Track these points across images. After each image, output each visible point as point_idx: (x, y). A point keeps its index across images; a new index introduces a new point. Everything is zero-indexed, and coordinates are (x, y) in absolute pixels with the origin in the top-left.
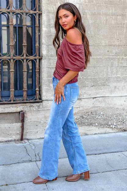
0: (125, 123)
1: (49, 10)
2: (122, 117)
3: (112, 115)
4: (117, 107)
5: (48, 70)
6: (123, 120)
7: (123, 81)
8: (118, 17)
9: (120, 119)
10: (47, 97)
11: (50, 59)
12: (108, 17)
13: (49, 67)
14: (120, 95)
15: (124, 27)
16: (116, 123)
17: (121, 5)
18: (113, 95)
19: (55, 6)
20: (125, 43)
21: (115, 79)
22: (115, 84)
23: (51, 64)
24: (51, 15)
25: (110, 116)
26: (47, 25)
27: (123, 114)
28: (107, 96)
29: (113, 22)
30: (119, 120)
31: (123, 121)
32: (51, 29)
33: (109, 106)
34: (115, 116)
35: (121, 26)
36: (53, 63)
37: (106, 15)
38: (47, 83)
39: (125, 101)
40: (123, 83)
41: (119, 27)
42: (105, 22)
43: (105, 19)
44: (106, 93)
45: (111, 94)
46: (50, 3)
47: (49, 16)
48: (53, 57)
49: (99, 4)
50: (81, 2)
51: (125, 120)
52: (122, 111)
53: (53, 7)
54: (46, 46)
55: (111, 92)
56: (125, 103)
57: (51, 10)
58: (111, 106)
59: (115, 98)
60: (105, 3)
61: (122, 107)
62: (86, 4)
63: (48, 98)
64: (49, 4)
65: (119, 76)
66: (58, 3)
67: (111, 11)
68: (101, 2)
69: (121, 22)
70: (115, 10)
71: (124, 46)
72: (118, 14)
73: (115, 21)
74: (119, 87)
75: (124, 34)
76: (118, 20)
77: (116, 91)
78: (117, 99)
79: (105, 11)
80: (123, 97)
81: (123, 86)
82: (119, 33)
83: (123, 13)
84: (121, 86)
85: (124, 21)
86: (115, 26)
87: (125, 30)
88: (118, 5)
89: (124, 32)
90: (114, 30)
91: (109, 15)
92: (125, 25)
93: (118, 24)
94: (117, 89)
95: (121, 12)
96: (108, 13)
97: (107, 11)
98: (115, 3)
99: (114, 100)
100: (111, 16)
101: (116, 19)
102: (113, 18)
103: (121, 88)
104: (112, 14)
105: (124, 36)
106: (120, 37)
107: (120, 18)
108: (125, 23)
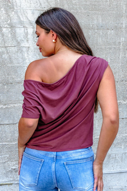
8: (109, 32)
14: (119, 170)
15: (120, 49)
17: (113, 11)
20: (122, 76)
29: (100, 40)
35: (115, 48)
37: (88, 28)
40: (123, 147)
41: (110, 49)
50: (43, 6)
59: (109, 176)
60: (84, 8)
66: (2, 9)
67: (95, 22)
68: (78, 6)
69: (114, 40)
70: (102, 20)
71: (121, 81)
72: (109, 27)
73: (103, 39)
74: (116, 155)
75: (120, 61)
76: (109, 37)
77: (110, 163)
78: (113, 178)
79: (85, 22)
80: (124, 174)
81: (124, 154)
82: (112, 60)
83: (116, 25)
84: (119, 154)
85: (119, 38)
86: (103, 47)
87: (122, 54)
88: (108, 10)
89: (120, 57)
90: (103, 54)
91: (92, 29)
92: (121, 45)
93: (109, 44)
94: (113, 159)
95: (113, 23)
96: (91, 26)
97: (88, 22)
98: (103, 8)
99: (108, 180)
100: (96, 30)
101: (105, 35)
102: (99, 34)
103: (119, 157)
104: (98, 26)
105: (120, 65)
106: (113, 67)
107: (112, 33)
108: (121, 41)
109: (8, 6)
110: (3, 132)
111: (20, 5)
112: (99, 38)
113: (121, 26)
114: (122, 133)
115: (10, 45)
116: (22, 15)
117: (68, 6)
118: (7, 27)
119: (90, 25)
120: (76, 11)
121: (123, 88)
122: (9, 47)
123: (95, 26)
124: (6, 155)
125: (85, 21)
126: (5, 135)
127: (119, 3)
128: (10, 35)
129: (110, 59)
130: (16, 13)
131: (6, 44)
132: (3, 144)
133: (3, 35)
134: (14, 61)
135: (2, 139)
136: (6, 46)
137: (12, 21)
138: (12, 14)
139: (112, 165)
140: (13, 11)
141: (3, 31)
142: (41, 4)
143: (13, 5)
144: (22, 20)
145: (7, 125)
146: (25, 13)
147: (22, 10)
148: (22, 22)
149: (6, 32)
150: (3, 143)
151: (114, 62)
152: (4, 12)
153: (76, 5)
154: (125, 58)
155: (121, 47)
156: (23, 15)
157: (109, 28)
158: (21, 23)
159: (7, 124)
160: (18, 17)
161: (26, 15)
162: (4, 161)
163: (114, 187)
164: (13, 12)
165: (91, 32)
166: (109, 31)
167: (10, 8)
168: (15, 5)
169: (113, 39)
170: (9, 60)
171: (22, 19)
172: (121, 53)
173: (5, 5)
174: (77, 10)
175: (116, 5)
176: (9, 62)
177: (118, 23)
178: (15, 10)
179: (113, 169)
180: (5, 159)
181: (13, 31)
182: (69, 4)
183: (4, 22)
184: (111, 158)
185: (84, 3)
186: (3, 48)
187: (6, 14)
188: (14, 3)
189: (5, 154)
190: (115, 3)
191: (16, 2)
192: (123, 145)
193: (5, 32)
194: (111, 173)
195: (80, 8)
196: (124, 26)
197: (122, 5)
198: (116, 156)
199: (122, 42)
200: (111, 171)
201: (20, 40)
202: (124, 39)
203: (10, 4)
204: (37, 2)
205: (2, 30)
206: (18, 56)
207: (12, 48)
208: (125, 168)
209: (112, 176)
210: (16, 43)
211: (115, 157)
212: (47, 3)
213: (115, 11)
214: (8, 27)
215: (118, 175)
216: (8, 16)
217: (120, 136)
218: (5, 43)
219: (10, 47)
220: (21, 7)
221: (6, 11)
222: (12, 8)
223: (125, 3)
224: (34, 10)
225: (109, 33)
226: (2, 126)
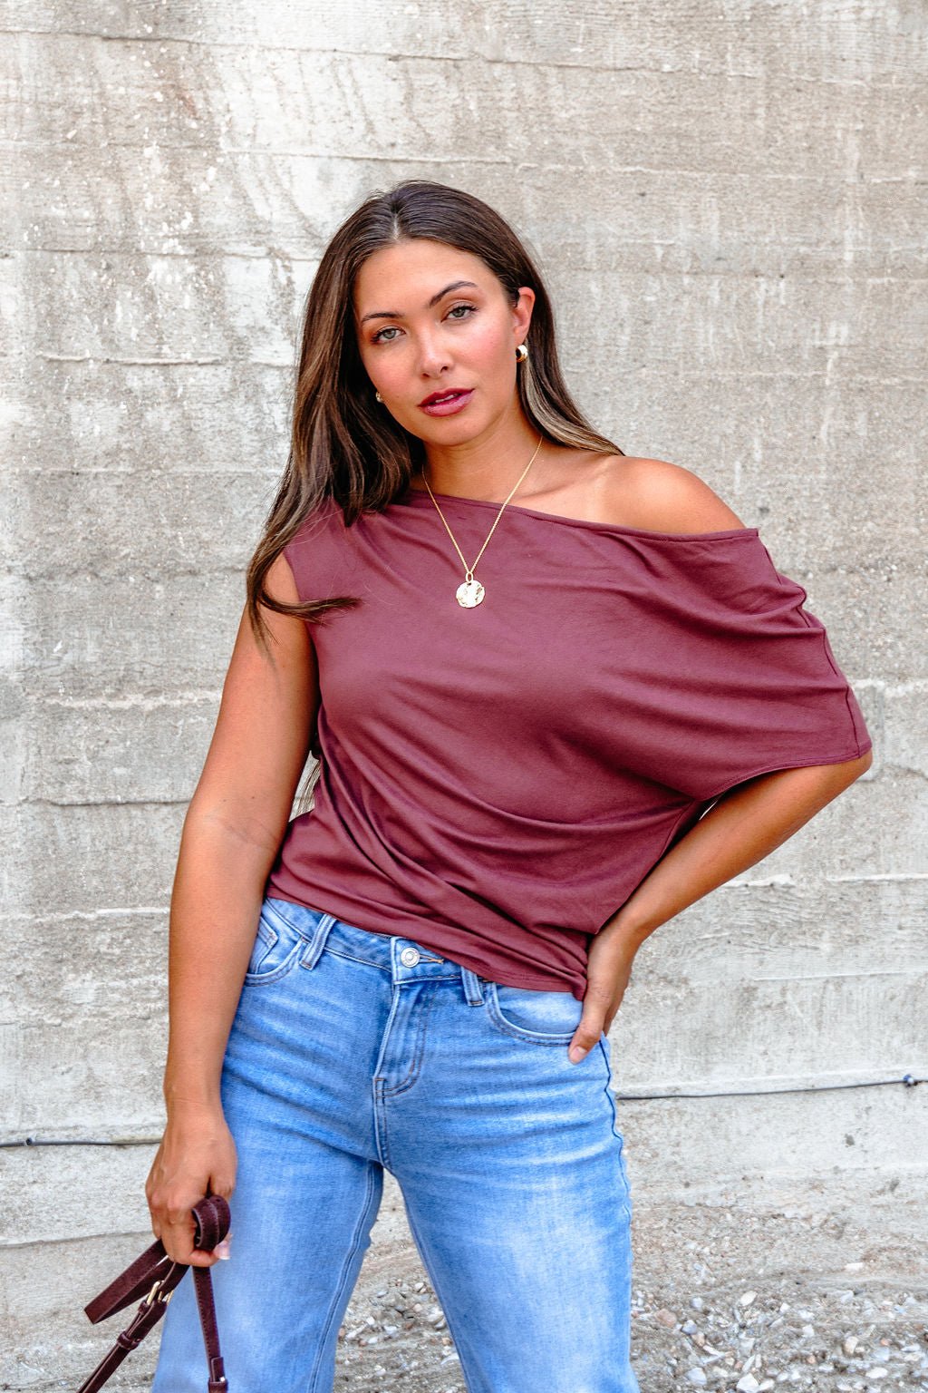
0: (861, 1372)
1: (55, 219)
2: (820, 1306)
3: (721, 1292)
4: (763, 1200)
5: (41, 829)
6: (839, 1343)
7: (828, 930)
8: (762, 289)
9: (808, 1331)
10: (26, 1111)
11: (60, 715)
12: (653, 291)
13: (50, 792)
14: (800, 1075)
15: (821, 389)
16: (762, 1374)
17: (787, 169)
18: (723, 1078)
19: (109, 189)
20: (831, 541)
21: (746, 916)
22: (738, 965)
23: (77, 770)
24: (73, 276)
25: (698, 1302)
26: (36, 374)
27: (840, 1279)
28: (661, 1087)
29: (707, 336)
30: (797, 1344)
31: (836, 1355)
32: (76, 408)
33: (681, 1193)
34: (747, 1299)
35: (792, 381)
36: (94, 757)
37: (640, 265)
38: (29, 967)
39: (850, 1141)
40: (826, 947)
41: (767, 384)
42: (624, 339)
43: (625, 303)
44: (652, 1057)
45: (706, 1069)
46: (67, 155)
47: (48, 282)
48: (95, 694)
49: (560, 160)
50: (383, 139)
51: (852, 1344)
52: (827, 1246)
53: (92, 197)
54: (22, 587)
55: (705, 1045)
56: (849, 1160)
57: (76, 223)
58: (711, 1192)
59: (743, 1107)
60: (618, 153)
61: (819, 1207)
62: (430, 158)
63: (42, 1119)
64: (50, 161)
65: (782, 879)
66: (148, 152)
67: (683, 233)
68: (586, 141)
69: (790, 334)
70: (722, 219)
71: (827, 572)
72: (762, 260)
73: (727, 330)
74: (783, 992)
75: (822, 456)
76: (760, 319)
77: (750, 1036)
78: (768, 1121)
79: (626, 232)
80: (830, 1099)
81: (831, 987)
82: (774, 447)
83: (803, 249)
84: (803, 984)
85: (817, 326)
86: (726, 376)
87: (834, 415)
88: (760, 167)
89: (823, 435)
90: (725, 412)
91: (664, 268)
92: (830, 366)
93: (760, 356)
94: (769, 1014)
95: (785, 239)
96: (659, 252)
97: (643, 232)
98: (730, 151)
99: (739, 1133)
100: (687, 280)
101: (738, 305)
102: (704, 299)
103: (801, 1004)
104: (695, 258)
105: (823, 477)
106: (781, 489)
107: (777, 295)
108: (832, 342)
109: (183, 133)
110: (140, 847)
111: (250, 131)
112: (701, 324)
113: (834, 257)
114: (823, 866)
115: (188, 357)
116: (261, 184)
117: (530, 137)
118: (174, 256)
119: (649, 246)
120: (572, 168)
121: (835, 608)
122: (182, 369)
123: (683, 253)
124: (152, 978)
125: (623, 226)
126: (148, 865)
127: (823, 124)
128: (188, 301)
129: (767, 446)
130: (230, 173)
131: (165, 349)
132: (135, 915)
133: (152, 298)
134: (209, 443)
135: (136, 888)
136: (166, 361)
137: (203, 220)
138: (206, 181)
139: (762, 1048)
140: (210, 162)
141: (151, 276)
142: (370, 127)
143: (212, 130)
144: (259, 213)
145: (165, 810)
146: (279, 171)
147: (260, 158)
148: (261, 227)
149: (169, 279)
150: (141, 910)
151: (784, 460)
152: (158, 167)
153: (575, 133)
154: (848, 442)
155: (830, 376)
156: (269, 186)
157: (762, 268)
158: (257, 232)
159: (166, 804)
160: (241, 195)
161: (287, 185)
162: (141, 1012)
163: (768, 1174)
164: (212, 171)
165: (656, 286)
166: (763, 287)
167: (194, 147)
168: (224, 129)
169: (781, 328)
170: (180, 441)
171: (261, 210)
172: (830, 410)
173: (169, 127)
174: (579, 160)
175: (807, 135)
176: (183, 451)
177: (814, 240)
178: (220, 160)
179: (769, 1072)
180: (149, 1000)
181: (211, 277)
182: (535, 130)
183: (155, 225)
184: (755, 1004)
185: (623, 123)
186: (148, 373)
187: (170, 178)
188: (217, 120)
189: (148, 971)
190: (799, 126)
191: (229, 111)
192: (826, 936)
193: (163, 279)
194: (754, 1091)
195: (596, 151)
196: (848, 257)
197: (839, 135)
198: (789, 997)
199: (837, 345)
200: (755, 1083)
201: (247, 327)
202: (845, 330)
203: (194, 125)
204: (348, 114)
205: (148, 271)
206: (232, 419)
207: (202, 371)
208: (837, 1067)
209: (757, 1110)
210: (225, 346)
211: (778, 999)
212: (406, 120)
213: (801, 171)
214: (181, 250)
215: (793, 1104)
216: (180, 193)
217: (809, 882)
218: (161, 342)
219: (190, 369)
220: (262, 140)
221: (174, 160)
222: (205, 148)
223: (860, 126)
224: (330, 157)
225: (759, 297)
226: (135, 812)
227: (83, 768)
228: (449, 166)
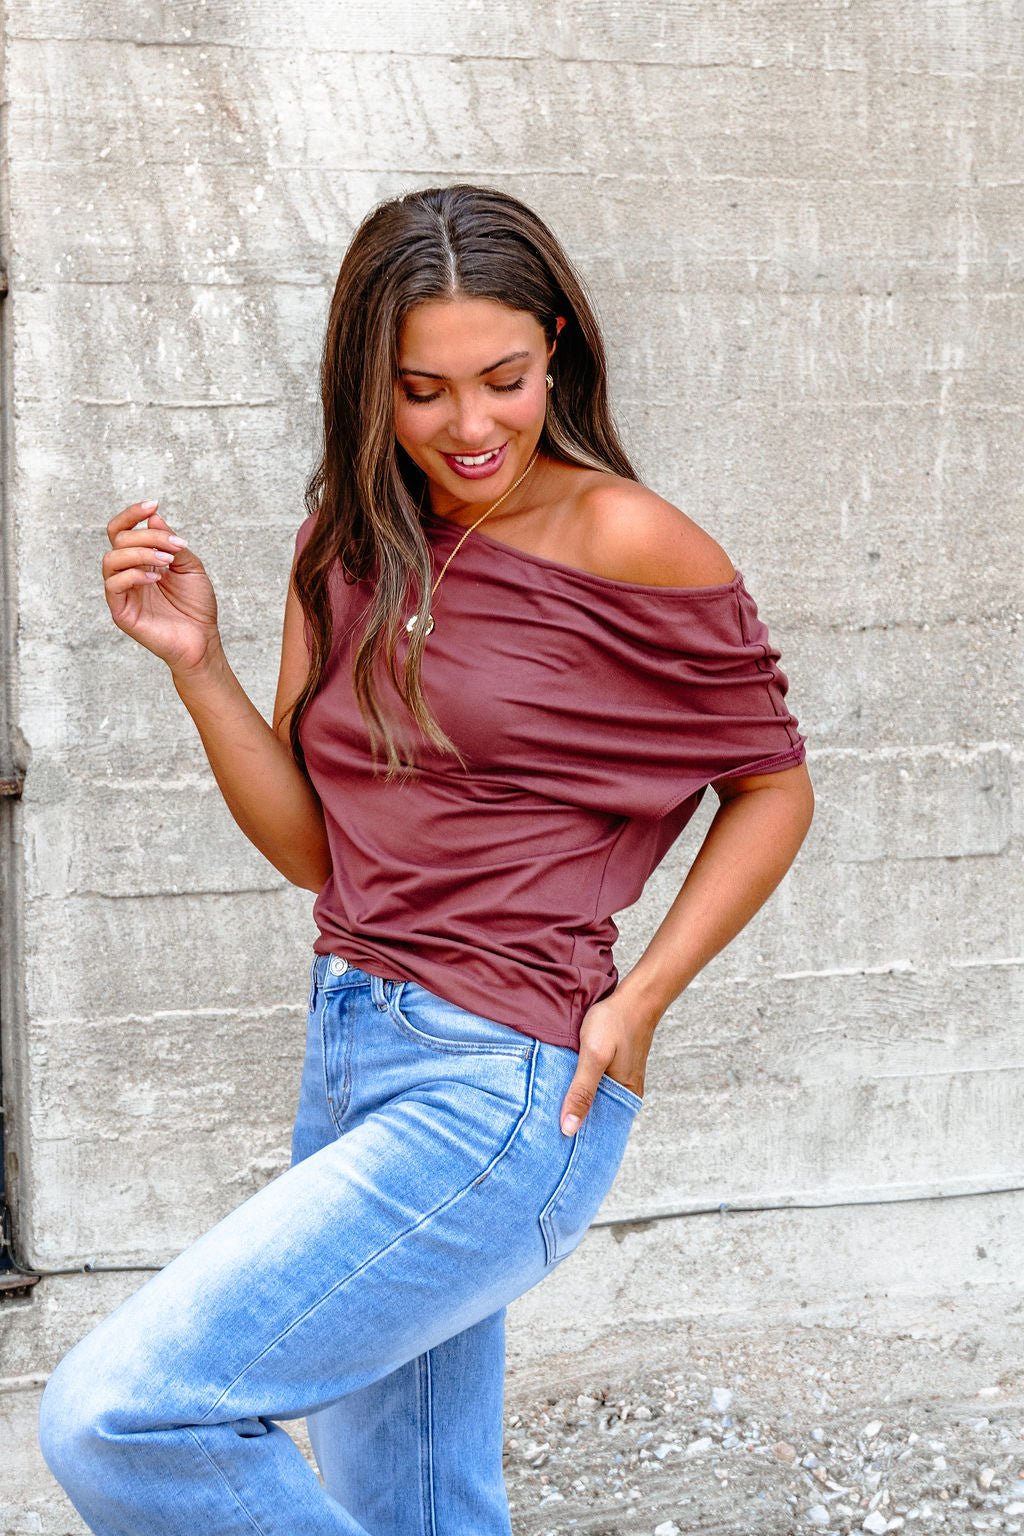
0: (999, 1508)
1: (90, 249)
2: (953, 1436)
3: (842, 1422)
4: (892, 1317)
5: (91, 923)
6: (973, 1476)
7: (953, 1020)
8: (867, 309)
9: (940, 1463)
10: (83, 1234)
11: (109, 798)
12: (748, 314)
13: (100, 884)
14: (924, 1185)
15: (935, 418)
16: (890, 1511)
17: (893, 174)
18: (839, 1188)
19: (148, 211)
20: (949, 588)
21: (863, 1007)
22: (854, 1062)
23: (129, 858)
24: (110, 311)
25: (819, 1434)
26: (73, 421)
27: (973, 1406)
28: (773, 1197)
29: (808, 362)
30: (927, 1478)
31: (971, 1489)
32: (117, 457)
33: (797, 1314)
34: (872, 1429)
35: (903, 411)
36: (146, 844)
37: (732, 286)
38: (81, 1076)
39: (982, 1254)
40: (951, 1039)
41: (874, 415)
42: (717, 368)
43: (717, 327)
44: (763, 1165)
45: (823, 1178)
46: (100, 176)
47: (84, 318)
48: (145, 774)
49: (641, 169)
50: (447, 150)
51: (988, 1476)
52: (959, 1369)
53: (129, 222)
54: (63, 657)
55: (821, 1147)
56: (981, 1274)
57: (111, 251)
58: (831, 1313)
59: (863, 1218)
60: (706, 160)
61: (948, 1327)
62: (499, 170)
63: (101, 1244)
64: (82, 182)
65: (901, 965)
66: (189, 170)
67: (779, 246)
68: (670, 147)
69: (900, 358)
70: (822, 230)
71: (945, 623)
72: (867, 277)
73: (830, 354)
74: (906, 1089)
75: (936, 494)
76: (866, 343)
77: (870, 1140)
78: (892, 1234)
79: (717, 248)
80: (959, 1207)
81: (958, 1084)
82: (884, 485)
83: (912, 263)
84: (927, 1080)
85: (929, 349)
86: (828, 406)
87: (949, 448)
88: (863, 172)
89: (937, 470)
90: (829, 447)
91: (759, 288)
92: (944, 393)
93: (866, 384)
94: (890, 1114)
95: (891, 253)
96: (754, 270)
97: (734, 248)
98: (829, 155)
99: (860, 1246)
100: (784, 301)
101: (841, 327)
102: (803, 322)
103: (925, 1103)
104: (793, 275)
105: (939, 517)
106: (893, 532)
107: (885, 315)
108: (945, 367)
109: (228, 149)
110: (199, 943)
111: (301, 144)
112: (801, 349)
113: (946, 270)
114: (946, 950)
115: (238, 398)
116: (315, 203)
117: (609, 144)
118: (221, 286)
119: (743, 263)
120: (656, 178)
121: (955, 664)
122: (232, 410)
123: (780, 270)
124: (217, 1086)
125: (712, 242)
126: (208, 962)
127: (931, 122)
128: (237, 336)
129: (875, 484)
130: (279, 191)
131: (214, 390)
132: (196, 1017)
133: (198, 333)
134: (264, 494)
135: (196, 988)
136: (215, 403)
137: (251, 245)
138: (254, 202)
139: (883, 1153)
140: (257, 180)
141: (195, 309)
142: (432, 137)
143: (259, 144)
144: (313, 236)
145: (225, 901)
146: (334, 189)
147: (312, 175)
148: (314, 251)
149: (215, 312)
150: (202, 1012)
151: (895, 500)
152: (202, 187)
153: (658, 138)
154: (966, 477)
155: (944, 404)
156: (323, 205)
157: (867, 286)
158: (311, 257)
159: (226, 894)
160: (292, 216)
161: (342, 204)
162: (205, 1124)
163: (893, 1291)
164: (260, 191)
165: (751, 308)
166: (869, 306)
167: (240, 164)
168: (272, 143)
169: (890, 352)
170: (232, 491)
171: (315, 233)
172: (945, 442)
173: (212, 142)
174: (664, 169)
175: (915, 135)
176: (235, 503)
177: (923, 253)
178: (268, 178)
179: (891, 1179)
180: (213, 1110)
181: (261, 308)
182: (614, 136)
183: (199, 253)
184: (875, 1104)
185: (711, 126)
186: (195, 416)
187: (213, 199)
188: (264, 133)
189: (213, 1079)
190: (905, 125)
191: (277, 122)
192: (952, 1027)
193: (210, 312)
194: (875, 1200)
195: (681, 159)
196: (962, 270)
197: (949, 133)
198: (912, 1095)
199: (952, 370)
200: (876, 1191)
201: (303, 363)
202: (960, 353)
203: (239, 139)
204: (408, 123)
205: (193, 303)
206: (288, 465)
207: (255, 413)
208: (966, 1172)
209: (880, 1221)
210: (279, 384)
211: (899, 1098)
212: (471, 128)
213: (908, 176)
214: (228, 279)
215: (919, 1213)
216: (226, 215)
217: (932, 968)
218: (208, 382)
219: (241, 411)
220: (314, 154)
221: (218, 180)
222: (251, 165)
223: (973, 124)
224: (389, 172)
225: (865, 317)
226: (192, 903)
227: (135, 856)
228: (520, 178)
